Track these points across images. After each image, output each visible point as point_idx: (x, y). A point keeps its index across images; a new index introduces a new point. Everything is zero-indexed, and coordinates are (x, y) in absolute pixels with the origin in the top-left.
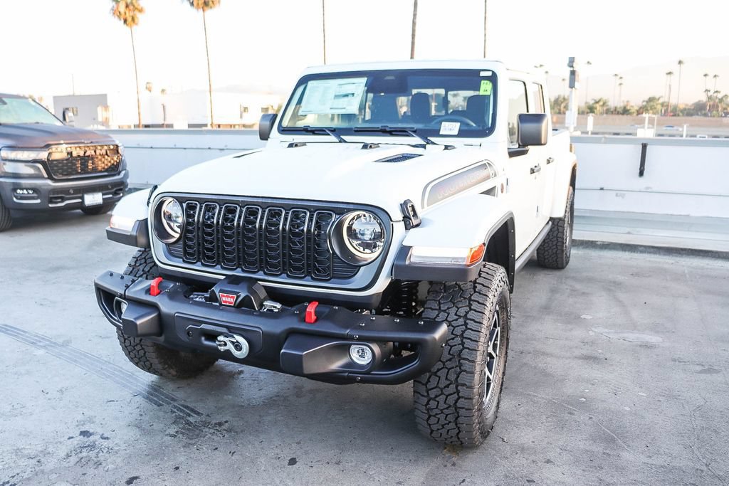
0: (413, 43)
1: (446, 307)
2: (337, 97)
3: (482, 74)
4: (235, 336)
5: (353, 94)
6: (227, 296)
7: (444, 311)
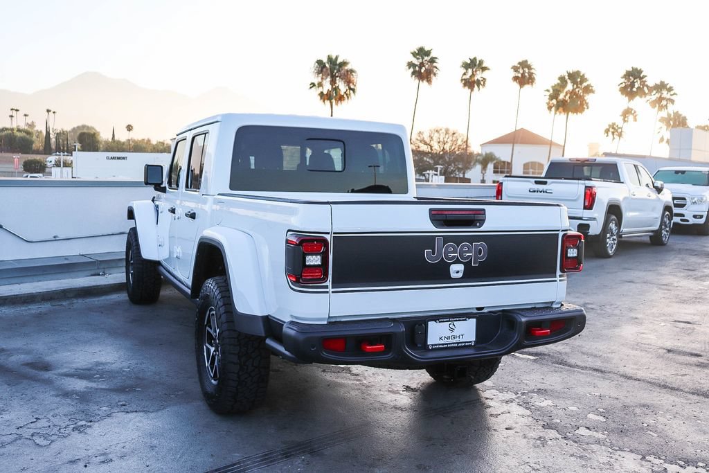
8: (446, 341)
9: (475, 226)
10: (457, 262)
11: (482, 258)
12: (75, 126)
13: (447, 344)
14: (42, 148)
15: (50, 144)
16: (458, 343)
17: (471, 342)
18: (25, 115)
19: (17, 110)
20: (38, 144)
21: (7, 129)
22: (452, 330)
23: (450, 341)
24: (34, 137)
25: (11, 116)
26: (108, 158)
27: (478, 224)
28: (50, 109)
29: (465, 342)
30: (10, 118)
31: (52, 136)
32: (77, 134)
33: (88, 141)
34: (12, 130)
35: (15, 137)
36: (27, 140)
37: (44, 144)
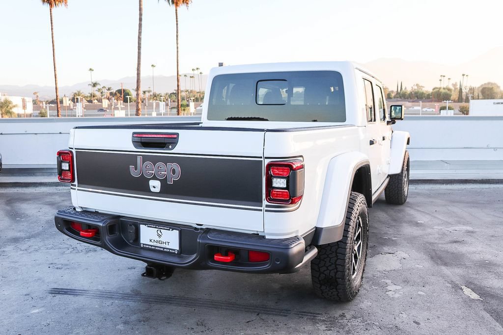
0: (139, 53)
8: (155, 244)
9: (168, 149)
10: (155, 178)
11: (176, 177)
12: (483, 83)
13: (155, 247)
14: (457, 98)
15: (462, 96)
16: (164, 248)
17: (174, 250)
18: (449, 79)
19: (444, 76)
20: (455, 95)
21: (437, 88)
22: (160, 236)
23: (158, 245)
24: (453, 92)
25: (441, 80)
26: (494, 103)
27: (170, 147)
28: (464, 74)
29: (170, 249)
30: (439, 82)
31: (464, 91)
32: (481, 89)
33: (487, 93)
34: (440, 88)
35: (441, 92)
36: (448, 94)
37: (458, 96)
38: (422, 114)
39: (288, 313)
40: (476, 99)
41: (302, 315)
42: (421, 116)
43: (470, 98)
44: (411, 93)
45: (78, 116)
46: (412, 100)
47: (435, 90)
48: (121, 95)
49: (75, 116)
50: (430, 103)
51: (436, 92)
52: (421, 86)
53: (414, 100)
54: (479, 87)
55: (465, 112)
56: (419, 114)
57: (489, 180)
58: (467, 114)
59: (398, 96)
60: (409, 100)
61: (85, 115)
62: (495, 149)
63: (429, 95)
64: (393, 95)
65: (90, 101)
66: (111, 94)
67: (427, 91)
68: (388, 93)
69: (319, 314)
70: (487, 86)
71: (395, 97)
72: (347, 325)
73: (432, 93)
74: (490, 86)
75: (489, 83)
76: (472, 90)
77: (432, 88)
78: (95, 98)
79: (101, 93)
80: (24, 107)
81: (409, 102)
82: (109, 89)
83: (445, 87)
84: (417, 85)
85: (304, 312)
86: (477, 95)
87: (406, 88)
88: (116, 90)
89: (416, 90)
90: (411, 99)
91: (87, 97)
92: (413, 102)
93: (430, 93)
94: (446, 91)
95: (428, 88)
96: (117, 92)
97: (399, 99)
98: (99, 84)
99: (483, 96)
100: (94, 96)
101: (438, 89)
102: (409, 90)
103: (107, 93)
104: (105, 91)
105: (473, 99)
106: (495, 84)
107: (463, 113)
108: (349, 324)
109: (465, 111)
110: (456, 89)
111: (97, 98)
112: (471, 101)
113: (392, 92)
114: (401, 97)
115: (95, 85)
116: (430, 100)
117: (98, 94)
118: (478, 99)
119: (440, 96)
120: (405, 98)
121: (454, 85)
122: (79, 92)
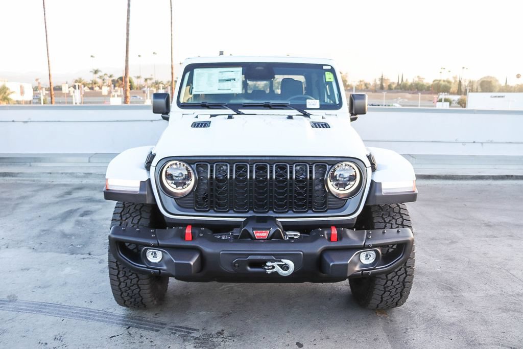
1: (389, 220)
2: (220, 81)
3: (324, 67)
4: (282, 260)
5: (234, 79)
6: (260, 232)
7: (389, 223)
14: (456, 91)
15: (461, 89)
18: (449, 71)
19: (444, 69)
20: (454, 88)
21: (437, 80)
24: (452, 84)
25: (441, 72)
26: (491, 97)
30: (440, 74)
31: (463, 83)
32: (479, 82)
33: (486, 86)
34: (440, 81)
35: (441, 85)
36: (447, 86)
37: (457, 88)
38: (421, 106)
39: (162, 328)
40: (475, 92)
41: (176, 330)
42: (419, 108)
43: (468, 91)
44: (412, 84)
45: (76, 103)
46: (412, 92)
47: (435, 82)
48: (123, 81)
49: (72, 103)
50: (430, 95)
51: (436, 84)
52: (422, 78)
53: (414, 92)
54: (479, 81)
55: (463, 105)
56: (418, 106)
57: (453, 175)
58: (465, 107)
59: (399, 87)
60: (410, 91)
61: (84, 103)
62: (464, 143)
63: (429, 87)
64: (394, 86)
65: (92, 88)
66: (113, 81)
67: (427, 84)
68: (389, 84)
69: (195, 330)
70: (485, 80)
71: (395, 88)
72: (220, 345)
73: (432, 85)
74: (489, 80)
75: (488, 77)
76: (471, 83)
77: (433, 80)
78: (96, 85)
79: (103, 80)
80: (22, 93)
81: (410, 93)
82: (111, 76)
83: (445, 79)
84: (418, 77)
85: (181, 327)
86: (476, 87)
87: (407, 80)
88: (119, 77)
89: (417, 82)
90: (411, 90)
91: (89, 84)
92: (413, 93)
93: (430, 85)
94: (446, 83)
95: (428, 81)
96: (119, 80)
97: (399, 90)
98: (100, 71)
99: (482, 89)
100: (95, 83)
101: (437, 82)
102: (410, 81)
103: (109, 81)
104: (107, 78)
105: (472, 92)
106: (494, 78)
107: (461, 106)
108: (222, 343)
109: (462, 103)
110: (455, 81)
111: (99, 85)
112: (470, 95)
113: (393, 83)
114: (401, 89)
115: (96, 72)
116: (430, 92)
117: (100, 81)
118: (477, 92)
119: (439, 88)
120: (405, 90)
121: (455, 78)
122: (80, 79)
